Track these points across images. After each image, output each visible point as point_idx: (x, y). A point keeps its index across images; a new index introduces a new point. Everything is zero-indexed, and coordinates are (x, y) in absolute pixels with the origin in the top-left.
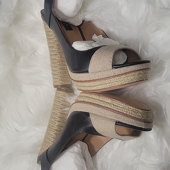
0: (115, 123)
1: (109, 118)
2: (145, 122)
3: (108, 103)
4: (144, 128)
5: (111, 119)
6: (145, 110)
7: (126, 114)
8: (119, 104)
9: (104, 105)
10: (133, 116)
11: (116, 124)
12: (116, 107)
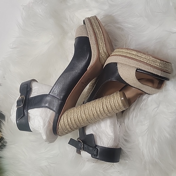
0: (136, 69)
1: (132, 66)
2: (161, 71)
3: (134, 54)
4: (160, 75)
5: (133, 67)
6: (163, 61)
7: (146, 63)
8: (142, 55)
9: (130, 56)
10: (152, 64)
11: (136, 71)
12: (140, 57)
